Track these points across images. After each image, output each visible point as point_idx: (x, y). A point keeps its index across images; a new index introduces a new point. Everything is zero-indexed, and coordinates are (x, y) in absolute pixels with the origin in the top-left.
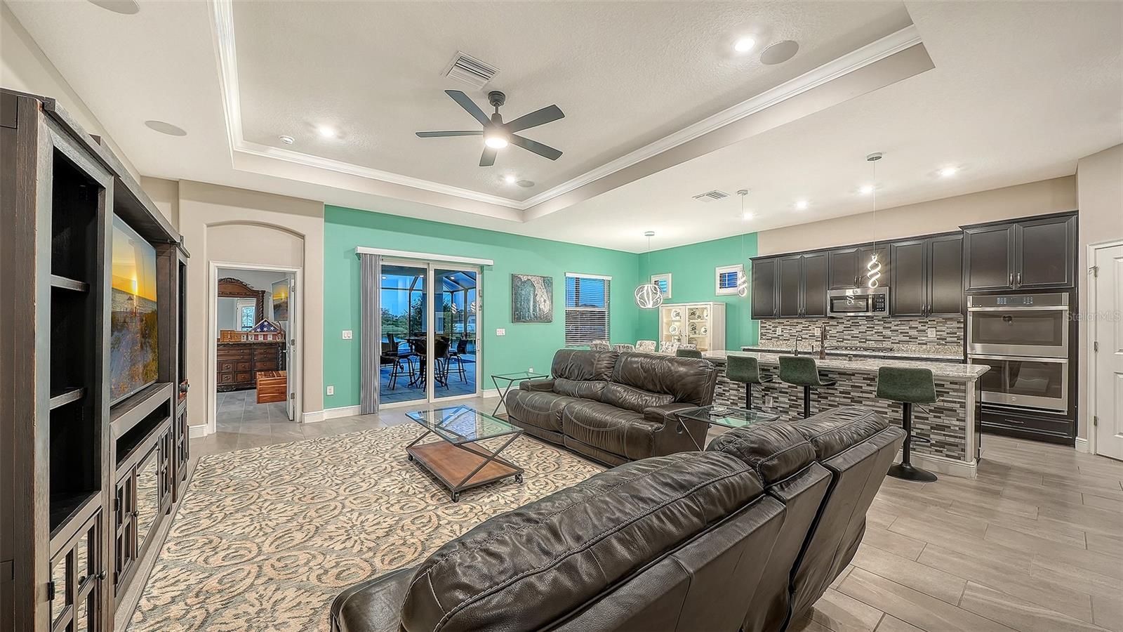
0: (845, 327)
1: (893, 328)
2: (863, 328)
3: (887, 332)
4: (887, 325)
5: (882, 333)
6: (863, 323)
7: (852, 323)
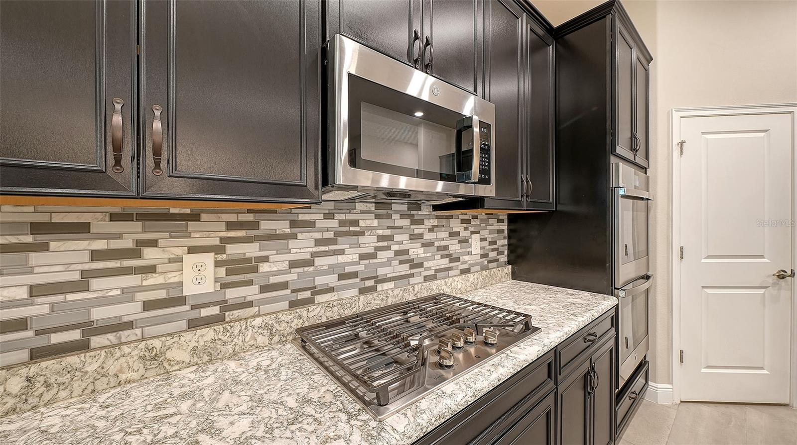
0: (318, 242)
1: (428, 236)
2: (369, 242)
3: (417, 251)
4: (418, 229)
5: (406, 252)
6: (369, 222)
7: (342, 223)
